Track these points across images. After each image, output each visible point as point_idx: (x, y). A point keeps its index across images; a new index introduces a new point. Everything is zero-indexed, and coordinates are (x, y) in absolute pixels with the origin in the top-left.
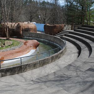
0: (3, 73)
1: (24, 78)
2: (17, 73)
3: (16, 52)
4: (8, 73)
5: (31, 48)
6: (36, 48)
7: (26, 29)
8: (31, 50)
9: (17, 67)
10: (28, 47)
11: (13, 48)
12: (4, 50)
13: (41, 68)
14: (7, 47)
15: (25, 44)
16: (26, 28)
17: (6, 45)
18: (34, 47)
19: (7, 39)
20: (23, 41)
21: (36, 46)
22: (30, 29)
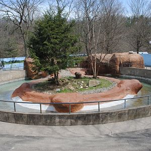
0: (73, 121)
1: (100, 131)
2: (91, 123)
3: (102, 96)
4: (80, 122)
5: (128, 92)
6: (136, 93)
7: (126, 62)
8: (127, 94)
9: (93, 115)
10: (123, 90)
11: (99, 90)
12: (86, 92)
13: (131, 121)
14: (91, 88)
15: (119, 85)
16: (125, 60)
17: (90, 86)
18: (132, 90)
19: (94, 78)
20: (118, 80)
21: (137, 90)
22: (132, 62)
